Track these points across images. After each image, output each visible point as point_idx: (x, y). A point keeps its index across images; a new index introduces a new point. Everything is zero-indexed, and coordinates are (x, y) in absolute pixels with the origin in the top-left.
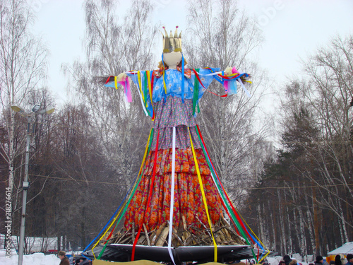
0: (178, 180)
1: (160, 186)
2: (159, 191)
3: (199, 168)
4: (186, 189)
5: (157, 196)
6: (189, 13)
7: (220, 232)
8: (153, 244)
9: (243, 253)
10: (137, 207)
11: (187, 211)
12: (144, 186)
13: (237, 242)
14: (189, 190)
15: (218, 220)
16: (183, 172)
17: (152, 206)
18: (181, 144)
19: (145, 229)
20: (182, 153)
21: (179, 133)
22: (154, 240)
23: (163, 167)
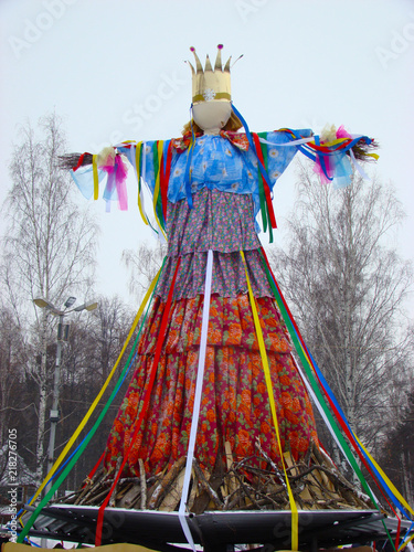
0: (216, 362)
1: (177, 377)
2: (176, 387)
3: (265, 337)
4: (233, 382)
5: (171, 398)
6: (299, 180)
7: (309, 477)
8: (152, 504)
9: (363, 528)
10: (127, 422)
11: (236, 432)
12: (145, 378)
13: (349, 502)
14: (240, 384)
15: (307, 451)
16: (228, 346)
17: (161, 420)
18: (225, 287)
19: (142, 471)
20: (228, 306)
21: (222, 263)
22: (155, 496)
23: (184, 336)
